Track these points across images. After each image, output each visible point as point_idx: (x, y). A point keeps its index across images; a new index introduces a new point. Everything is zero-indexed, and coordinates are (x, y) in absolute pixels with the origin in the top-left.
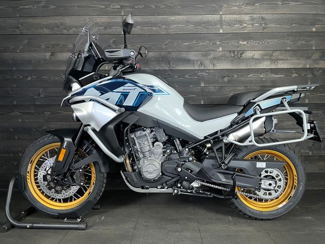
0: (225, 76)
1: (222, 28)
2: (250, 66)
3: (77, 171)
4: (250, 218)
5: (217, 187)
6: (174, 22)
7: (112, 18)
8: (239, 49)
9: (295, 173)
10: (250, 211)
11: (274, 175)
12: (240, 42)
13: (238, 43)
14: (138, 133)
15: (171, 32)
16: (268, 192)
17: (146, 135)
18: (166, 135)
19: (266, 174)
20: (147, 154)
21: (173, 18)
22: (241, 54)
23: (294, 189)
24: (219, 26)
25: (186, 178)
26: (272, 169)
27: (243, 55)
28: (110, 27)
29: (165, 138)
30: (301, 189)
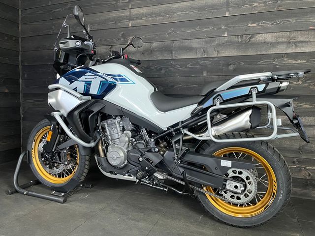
0: (230, 64)
1: (228, 11)
2: (261, 51)
3: (62, 152)
4: (218, 221)
5: (179, 182)
6: (178, 10)
7: (122, 12)
8: (247, 33)
9: (274, 178)
10: (218, 214)
11: (243, 176)
12: (249, 25)
13: (247, 26)
14: (109, 121)
15: (175, 20)
16: (236, 196)
17: (115, 123)
18: (133, 124)
19: (234, 175)
20: (117, 141)
21: (176, 5)
22: (250, 38)
23: (273, 197)
24: (225, 9)
25: (147, 168)
26: (241, 170)
27: (253, 39)
28: (120, 21)
29: (131, 127)
30: (280, 198)
